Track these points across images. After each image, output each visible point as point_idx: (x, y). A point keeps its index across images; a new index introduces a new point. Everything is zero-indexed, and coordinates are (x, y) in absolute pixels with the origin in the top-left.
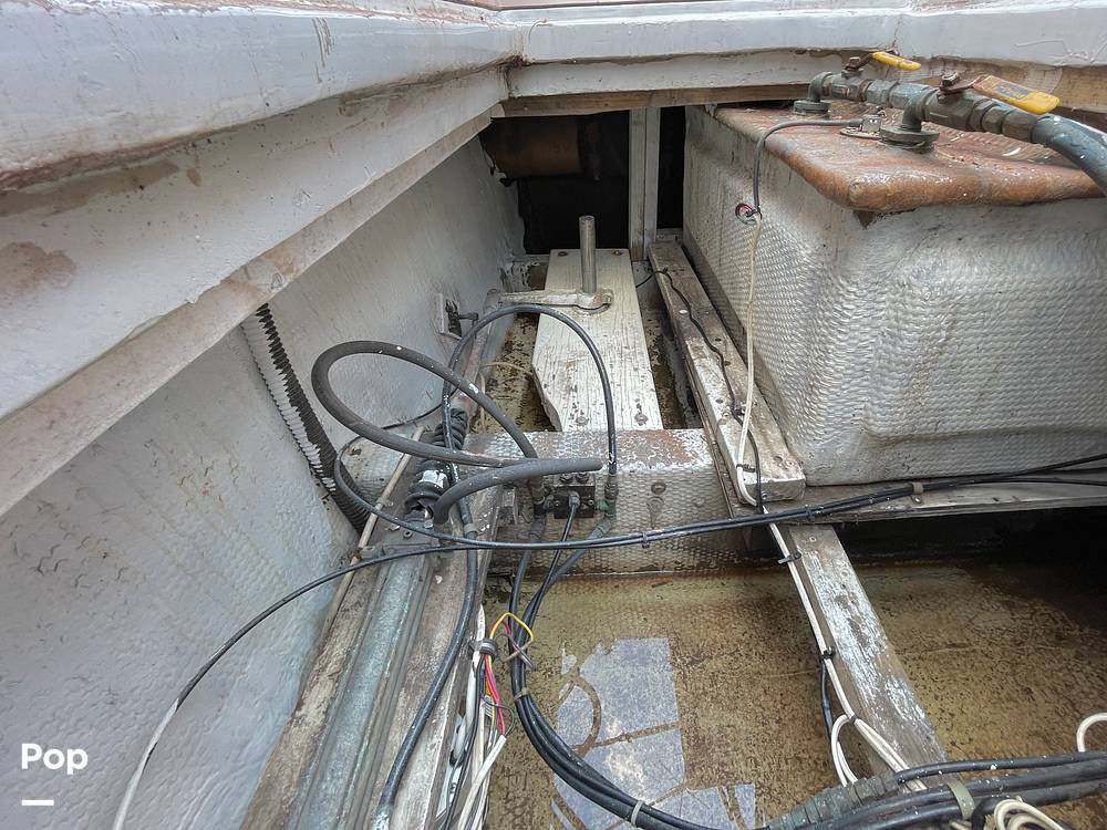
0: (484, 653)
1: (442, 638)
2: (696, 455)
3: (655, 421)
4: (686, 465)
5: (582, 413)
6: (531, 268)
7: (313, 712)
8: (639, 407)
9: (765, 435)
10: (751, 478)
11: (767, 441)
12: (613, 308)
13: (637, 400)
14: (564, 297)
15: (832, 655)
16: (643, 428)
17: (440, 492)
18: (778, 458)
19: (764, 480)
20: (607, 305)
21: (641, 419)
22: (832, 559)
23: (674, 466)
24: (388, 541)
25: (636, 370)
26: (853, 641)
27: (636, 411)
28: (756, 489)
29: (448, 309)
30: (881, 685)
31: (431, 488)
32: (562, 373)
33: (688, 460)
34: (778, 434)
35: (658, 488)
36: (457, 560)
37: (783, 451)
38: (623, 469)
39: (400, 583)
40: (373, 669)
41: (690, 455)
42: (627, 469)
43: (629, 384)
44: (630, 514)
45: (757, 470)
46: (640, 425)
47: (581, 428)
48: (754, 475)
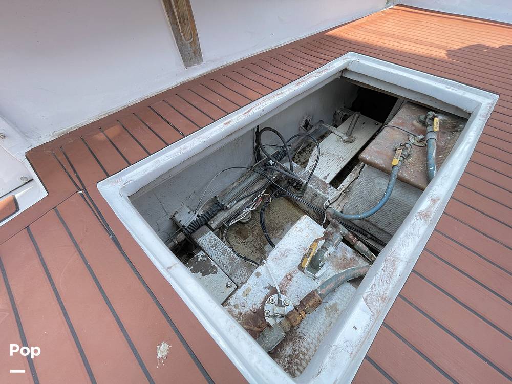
0: (260, 196)
1: (256, 188)
2: (328, 194)
3: (328, 181)
6: (346, 115)
8: (328, 175)
11: (342, 201)
12: (351, 144)
13: (329, 173)
14: (339, 133)
16: (323, 180)
17: (270, 165)
20: (350, 142)
21: (325, 178)
23: (321, 192)
24: (257, 168)
25: (338, 166)
27: (326, 175)
28: (327, 207)
29: (306, 121)
31: (269, 163)
34: (346, 201)
35: (316, 195)
36: (265, 180)
38: (309, 185)
39: (254, 176)
43: (332, 168)
44: (307, 196)
45: (331, 204)
47: (309, 171)
48: (329, 204)
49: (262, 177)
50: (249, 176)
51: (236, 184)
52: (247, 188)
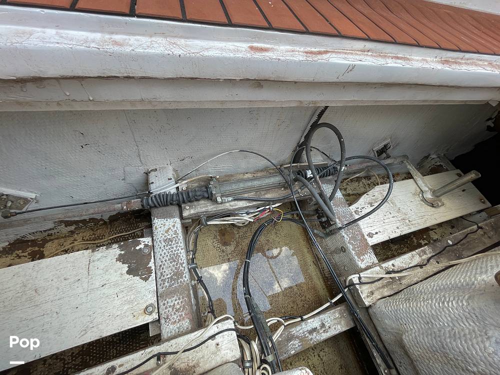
0: (269, 208)
1: (269, 196)
2: (363, 260)
3: (372, 241)
4: (356, 257)
5: (361, 212)
6: (441, 166)
7: (247, 176)
8: (377, 233)
9: (383, 287)
10: (356, 281)
11: (379, 288)
12: (433, 209)
13: (380, 232)
14: (423, 185)
15: (302, 320)
16: (366, 237)
18: (372, 293)
19: (357, 286)
20: (433, 206)
21: (370, 235)
22: (339, 323)
23: (353, 252)
24: (286, 171)
25: (398, 228)
26: (309, 328)
27: (374, 232)
28: (352, 284)
29: (385, 146)
30: (298, 337)
31: (306, 174)
32: (378, 199)
33: (359, 258)
34: (386, 294)
35: (343, 250)
36: (289, 191)
37: (377, 295)
38: (343, 232)
39: (278, 179)
40: (256, 183)
41: (362, 258)
42: (344, 234)
43: (387, 227)
44: (330, 242)
45: (361, 283)
46: (367, 235)
47: (354, 213)
48: (358, 282)
49: (287, 185)
50: (271, 175)
51: (249, 176)
52: (258, 189)
